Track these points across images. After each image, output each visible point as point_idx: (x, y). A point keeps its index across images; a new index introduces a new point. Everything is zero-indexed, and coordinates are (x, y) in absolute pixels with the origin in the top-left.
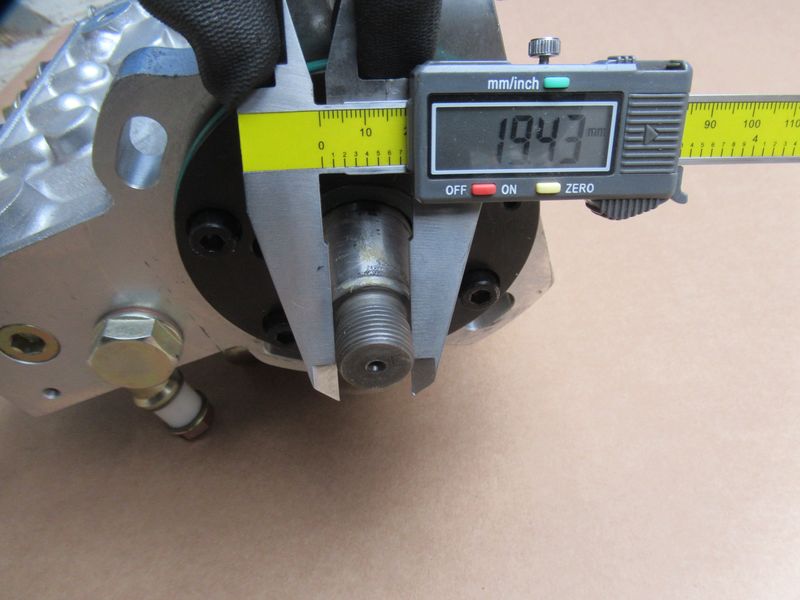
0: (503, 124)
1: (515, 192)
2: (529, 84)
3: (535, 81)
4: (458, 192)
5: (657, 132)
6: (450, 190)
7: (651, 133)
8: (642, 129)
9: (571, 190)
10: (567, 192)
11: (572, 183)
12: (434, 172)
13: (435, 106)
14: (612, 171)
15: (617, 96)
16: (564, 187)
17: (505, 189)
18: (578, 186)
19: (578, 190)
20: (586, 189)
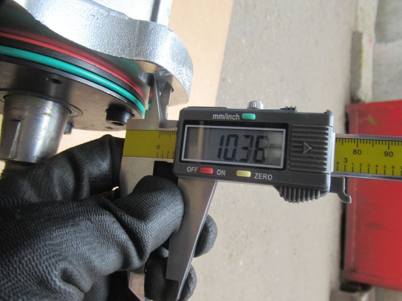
0: (223, 138)
1: (224, 175)
2: (234, 117)
3: (237, 116)
4: (193, 171)
5: (311, 147)
6: (189, 169)
7: (307, 147)
8: (301, 145)
9: (258, 177)
10: (255, 178)
11: (259, 173)
12: (183, 159)
13: (187, 126)
14: (284, 169)
15: (285, 126)
16: (253, 175)
17: (219, 172)
18: (262, 175)
19: (262, 177)
20: (267, 177)
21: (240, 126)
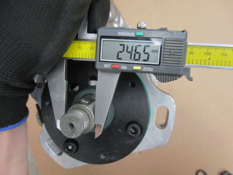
0: (124, 47)
1: (126, 69)
2: (131, 34)
3: (133, 33)
4: (108, 67)
5: (174, 52)
6: (105, 66)
7: (172, 52)
8: (169, 51)
10: (144, 70)
11: (146, 67)
12: (101, 60)
13: (102, 39)
14: (159, 65)
16: (142, 68)
17: (123, 67)
18: (148, 69)
19: (147, 70)
20: (150, 70)
21: (134, 40)
